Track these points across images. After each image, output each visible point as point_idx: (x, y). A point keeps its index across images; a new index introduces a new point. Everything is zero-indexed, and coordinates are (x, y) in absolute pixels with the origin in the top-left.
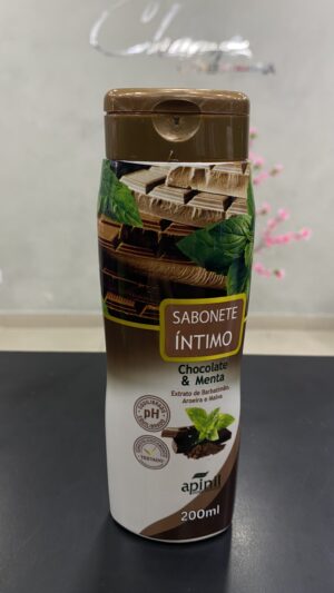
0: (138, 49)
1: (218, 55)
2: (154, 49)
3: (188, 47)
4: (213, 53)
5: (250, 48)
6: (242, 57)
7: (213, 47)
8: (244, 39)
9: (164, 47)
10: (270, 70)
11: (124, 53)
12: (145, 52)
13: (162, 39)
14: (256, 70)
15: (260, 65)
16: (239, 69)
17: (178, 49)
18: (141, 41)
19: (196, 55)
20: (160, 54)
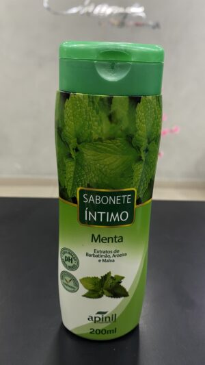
0: (74, 10)
1: (125, 16)
2: (84, 10)
3: (106, 10)
4: (121, 14)
5: (145, 11)
6: (140, 17)
7: (121, 10)
8: (141, 6)
9: (90, 9)
10: (157, 26)
11: (65, 13)
12: (78, 12)
13: (89, 4)
14: (148, 26)
15: (151, 23)
16: (137, 25)
17: (100, 10)
18: (76, 5)
19: (111, 15)
20: (88, 14)
